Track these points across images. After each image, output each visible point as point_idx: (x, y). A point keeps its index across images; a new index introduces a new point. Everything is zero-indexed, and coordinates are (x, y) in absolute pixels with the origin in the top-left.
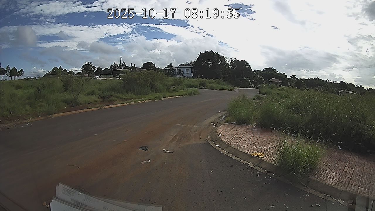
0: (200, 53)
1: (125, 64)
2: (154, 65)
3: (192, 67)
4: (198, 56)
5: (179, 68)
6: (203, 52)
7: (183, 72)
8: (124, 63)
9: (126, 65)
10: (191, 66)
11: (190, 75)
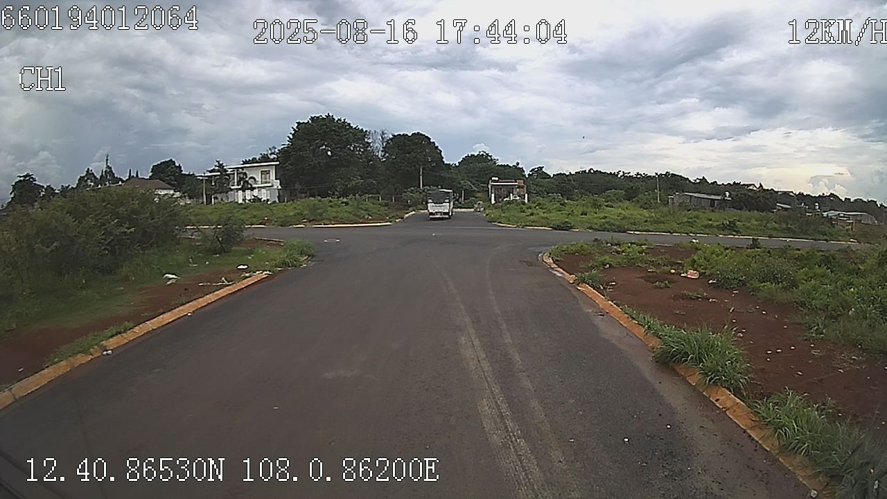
0: (296, 125)
1: (114, 172)
2: (180, 167)
3: (278, 163)
4: (293, 132)
5: (242, 168)
6: (306, 121)
7: (255, 179)
8: (111, 171)
9: (116, 176)
10: (273, 160)
11: (272, 186)
